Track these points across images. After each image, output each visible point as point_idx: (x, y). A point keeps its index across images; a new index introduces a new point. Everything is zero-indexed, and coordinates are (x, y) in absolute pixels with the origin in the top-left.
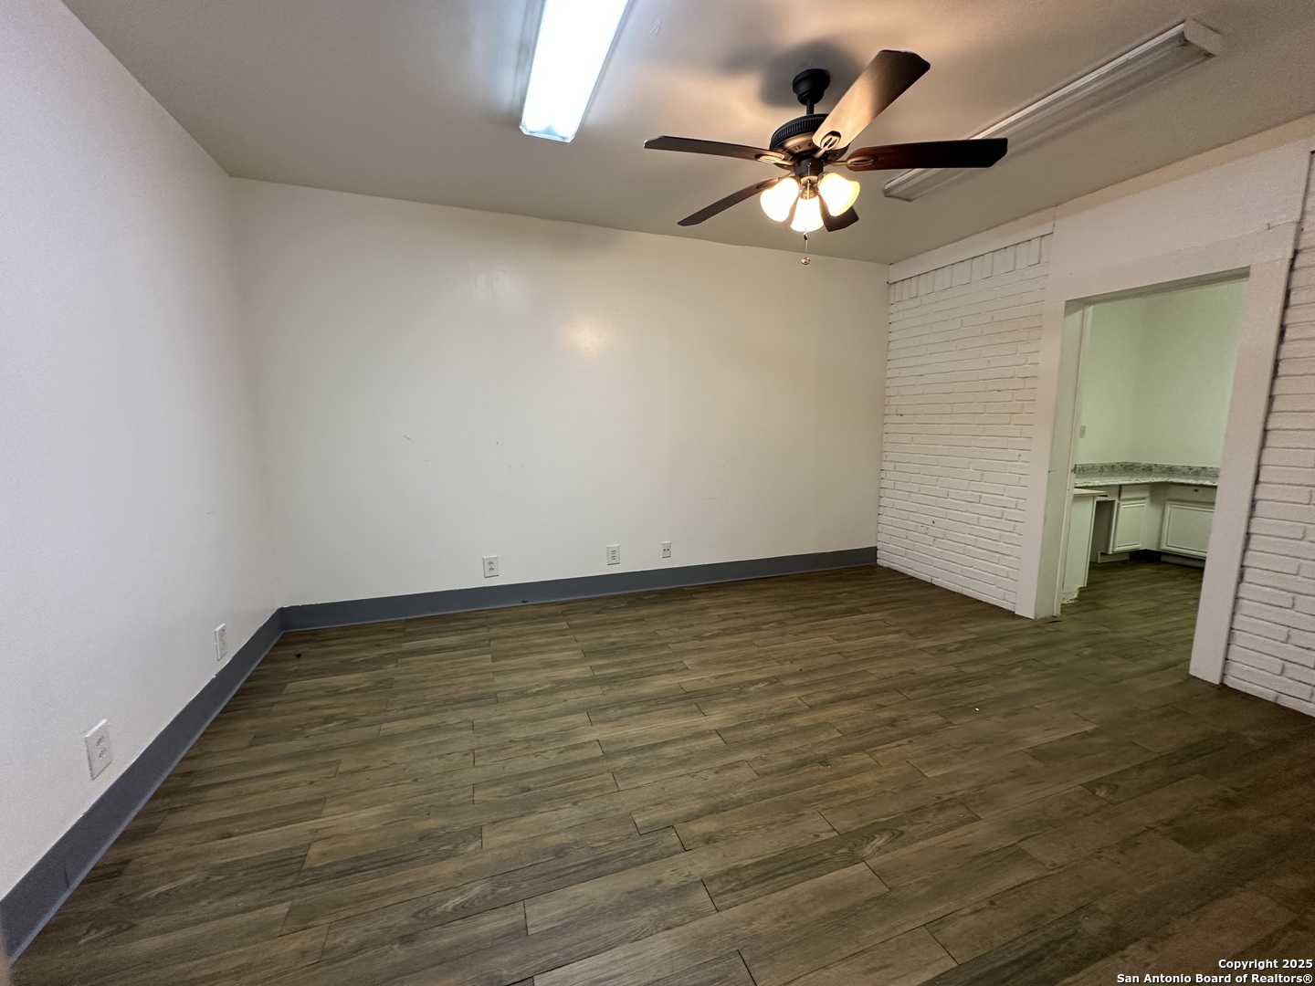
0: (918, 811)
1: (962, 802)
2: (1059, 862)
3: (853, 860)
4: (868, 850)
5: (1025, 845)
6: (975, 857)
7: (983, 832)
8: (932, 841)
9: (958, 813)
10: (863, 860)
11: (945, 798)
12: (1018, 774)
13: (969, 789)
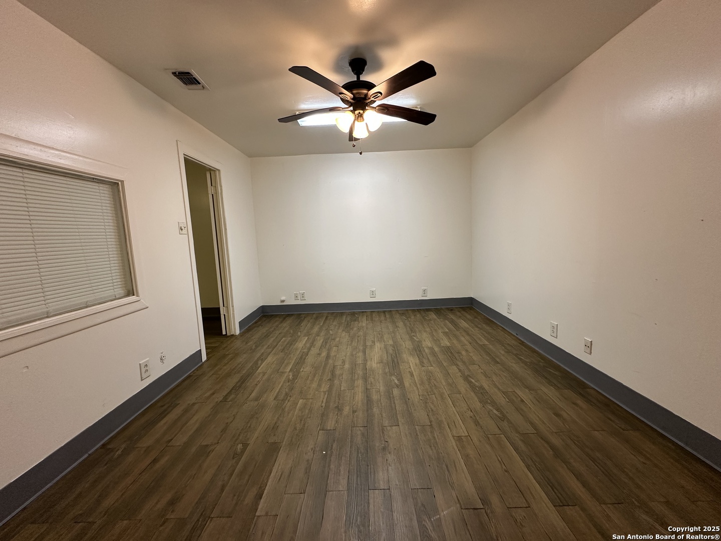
0: (291, 389)
1: (283, 400)
2: (245, 405)
3: (291, 370)
4: (291, 374)
5: (256, 403)
6: (267, 390)
7: (270, 398)
8: (280, 386)
9: (281, 397)
10: (289, 372)
11: (289, 398)
12: (275, 428)
13: (285, 406)
